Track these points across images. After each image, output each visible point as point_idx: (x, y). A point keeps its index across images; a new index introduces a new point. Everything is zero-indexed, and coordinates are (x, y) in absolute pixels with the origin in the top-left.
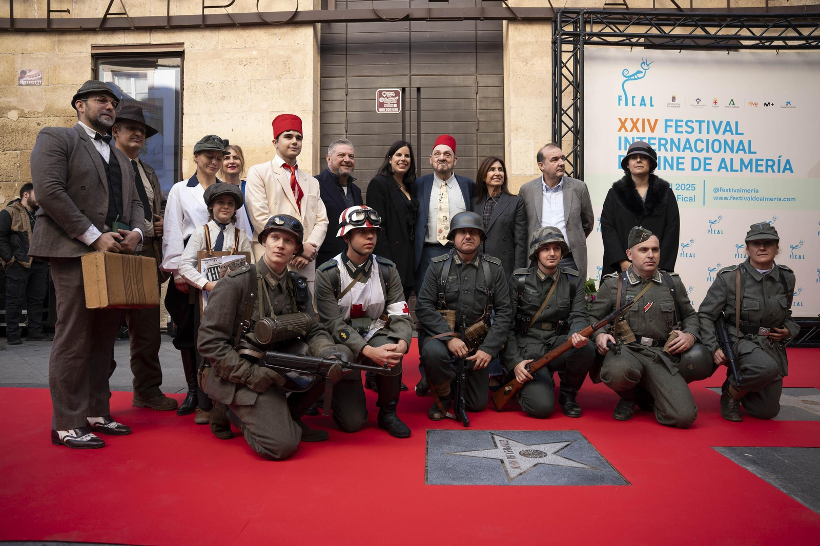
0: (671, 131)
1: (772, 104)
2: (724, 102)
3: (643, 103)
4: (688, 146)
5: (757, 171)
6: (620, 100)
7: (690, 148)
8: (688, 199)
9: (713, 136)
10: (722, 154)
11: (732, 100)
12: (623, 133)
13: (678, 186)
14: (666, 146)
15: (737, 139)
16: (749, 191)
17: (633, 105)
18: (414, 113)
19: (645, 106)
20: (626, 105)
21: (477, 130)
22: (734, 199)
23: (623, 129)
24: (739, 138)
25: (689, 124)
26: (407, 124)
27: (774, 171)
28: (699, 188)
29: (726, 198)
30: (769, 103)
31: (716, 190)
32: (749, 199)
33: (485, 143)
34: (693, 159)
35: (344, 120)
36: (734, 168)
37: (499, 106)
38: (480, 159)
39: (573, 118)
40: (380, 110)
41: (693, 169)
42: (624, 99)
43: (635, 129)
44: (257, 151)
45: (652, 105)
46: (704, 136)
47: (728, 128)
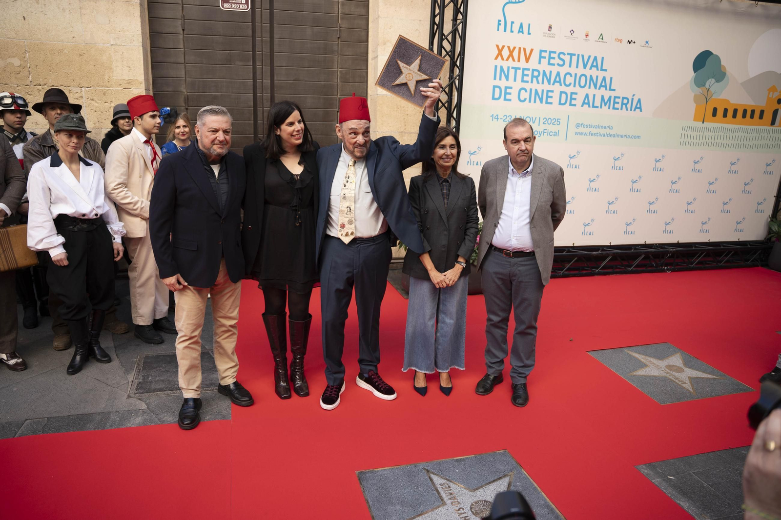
0: (545, 62)
1: (634, 42)
2: (594, 36)
3: (521, 30)
4: (557, 81)
5: (614, 108)
6: (499, 25)
7: (560, 82)
8: (553, 134)
9: (581, 71)
10: (586, 90)
11: (602, 34)
12: (499, 62)
13: (545, 119)
14: (539, 78)
15: (601, 75)
16: (605, 127)
17: (512, 31)
18: (266, 12)
19: (523, 33)
20: (505, 31)
21: (339, 38)
22: (592, 134)
23: (500, 57)
24: (603, 74)
25: (562, 56)
26: (258, 25)
27: (627, 110)
28: (564, 122)
29: (585, 134)
30: (632, 41)
31: (578, 126)
32: (604, 135)
33: (347, 53)
34: (561, 93)
35: (179, 14)
36: (595, 105)
37: (363, 12)
38: (341, 71)
39: (451, 42)
40: (225, 5)
41: (560, 104)
42: (503, 24)
43: (511, 58)
44: (65, 51)
45: (529, 34)
46: (573, 70)
47: (596, 63)
